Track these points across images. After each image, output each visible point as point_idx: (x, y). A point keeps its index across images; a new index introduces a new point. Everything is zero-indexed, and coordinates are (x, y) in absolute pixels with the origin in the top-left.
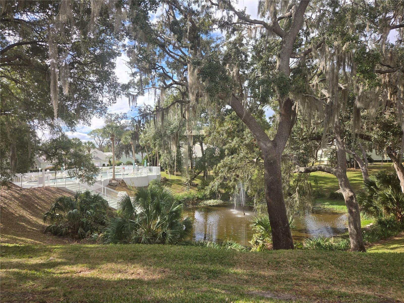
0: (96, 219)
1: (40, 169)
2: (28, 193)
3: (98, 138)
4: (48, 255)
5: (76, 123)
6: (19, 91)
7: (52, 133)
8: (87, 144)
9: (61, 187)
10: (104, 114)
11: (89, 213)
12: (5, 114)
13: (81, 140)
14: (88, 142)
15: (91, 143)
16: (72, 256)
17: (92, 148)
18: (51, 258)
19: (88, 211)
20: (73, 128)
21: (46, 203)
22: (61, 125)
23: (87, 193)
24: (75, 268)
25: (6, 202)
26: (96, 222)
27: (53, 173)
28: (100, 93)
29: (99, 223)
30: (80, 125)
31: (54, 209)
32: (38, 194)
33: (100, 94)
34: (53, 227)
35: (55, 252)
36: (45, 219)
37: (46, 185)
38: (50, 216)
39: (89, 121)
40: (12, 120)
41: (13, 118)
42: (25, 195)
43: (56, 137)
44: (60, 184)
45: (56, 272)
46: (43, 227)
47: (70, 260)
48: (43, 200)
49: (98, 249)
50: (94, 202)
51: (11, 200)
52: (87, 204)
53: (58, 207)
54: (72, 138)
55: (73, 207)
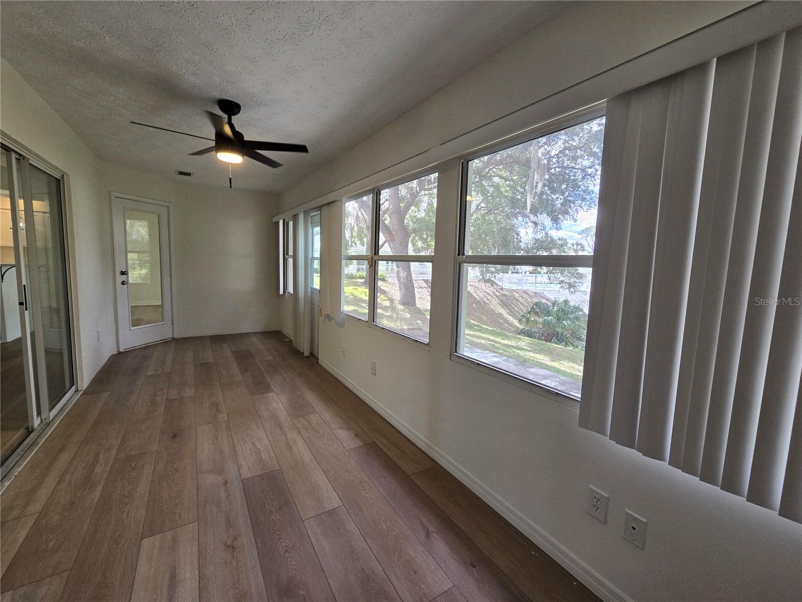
0: (574, 332)
1: (520, 271)
2: (507, 293)
3: (591, 238)
4: (517, 342)
5: (562, 219)
6: (508, 188)
7: (535, 232)
8: (575, 245)
9: (539, 293)
10: (593, 207)
11: (566, 323)
12: (494, 213)
13: (567, 241)
14: (577, 244)
15: (580, 244)
16: (537, 348)
17: (580, 250)
18: (519, 344)
19: (564, 322)
20: (558, 226)
21: (523, 306)
22: (546, 224)
23: (566, 302)
24: (537, 356)
25: (489, 298)
26: (573, 336)
27: (533, 276)
28: (592, 181)
29: (577, 338)
30: (566, 223)
31: (529, 313)
32: (517, 295)
33: (591, 183)
34: (527, 330)
35: (523, 341)
36: (520, 321)
37: (525, 288)
38: (526, 320)
39: (575, 217)
40: (500, 219)
41: (501, 217)
42: (504, 295)
43: (539, 236)
44: (539, 289)
45: (522, 353)
46: (518, 328)
47: (535, 350)
48: (521, 303)
49: (563, 350)
50: (573, 313)
51: (493, 297)
52: (565, 314)
53: (533, 311)
54: (557, 239)
55: (548, 313)
